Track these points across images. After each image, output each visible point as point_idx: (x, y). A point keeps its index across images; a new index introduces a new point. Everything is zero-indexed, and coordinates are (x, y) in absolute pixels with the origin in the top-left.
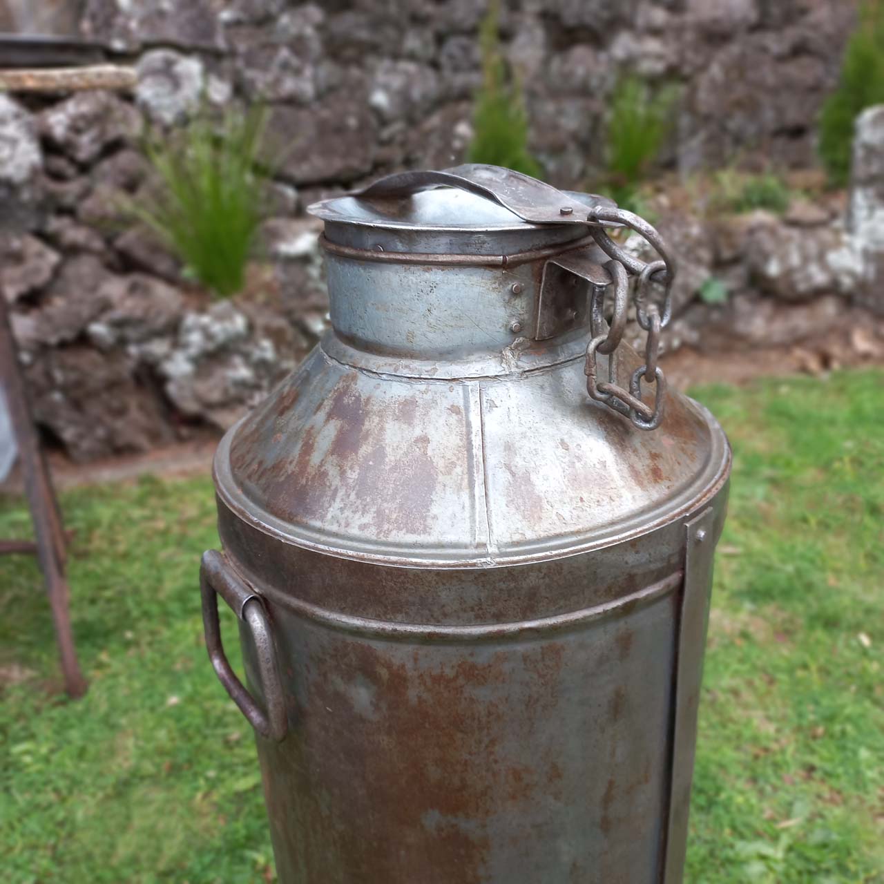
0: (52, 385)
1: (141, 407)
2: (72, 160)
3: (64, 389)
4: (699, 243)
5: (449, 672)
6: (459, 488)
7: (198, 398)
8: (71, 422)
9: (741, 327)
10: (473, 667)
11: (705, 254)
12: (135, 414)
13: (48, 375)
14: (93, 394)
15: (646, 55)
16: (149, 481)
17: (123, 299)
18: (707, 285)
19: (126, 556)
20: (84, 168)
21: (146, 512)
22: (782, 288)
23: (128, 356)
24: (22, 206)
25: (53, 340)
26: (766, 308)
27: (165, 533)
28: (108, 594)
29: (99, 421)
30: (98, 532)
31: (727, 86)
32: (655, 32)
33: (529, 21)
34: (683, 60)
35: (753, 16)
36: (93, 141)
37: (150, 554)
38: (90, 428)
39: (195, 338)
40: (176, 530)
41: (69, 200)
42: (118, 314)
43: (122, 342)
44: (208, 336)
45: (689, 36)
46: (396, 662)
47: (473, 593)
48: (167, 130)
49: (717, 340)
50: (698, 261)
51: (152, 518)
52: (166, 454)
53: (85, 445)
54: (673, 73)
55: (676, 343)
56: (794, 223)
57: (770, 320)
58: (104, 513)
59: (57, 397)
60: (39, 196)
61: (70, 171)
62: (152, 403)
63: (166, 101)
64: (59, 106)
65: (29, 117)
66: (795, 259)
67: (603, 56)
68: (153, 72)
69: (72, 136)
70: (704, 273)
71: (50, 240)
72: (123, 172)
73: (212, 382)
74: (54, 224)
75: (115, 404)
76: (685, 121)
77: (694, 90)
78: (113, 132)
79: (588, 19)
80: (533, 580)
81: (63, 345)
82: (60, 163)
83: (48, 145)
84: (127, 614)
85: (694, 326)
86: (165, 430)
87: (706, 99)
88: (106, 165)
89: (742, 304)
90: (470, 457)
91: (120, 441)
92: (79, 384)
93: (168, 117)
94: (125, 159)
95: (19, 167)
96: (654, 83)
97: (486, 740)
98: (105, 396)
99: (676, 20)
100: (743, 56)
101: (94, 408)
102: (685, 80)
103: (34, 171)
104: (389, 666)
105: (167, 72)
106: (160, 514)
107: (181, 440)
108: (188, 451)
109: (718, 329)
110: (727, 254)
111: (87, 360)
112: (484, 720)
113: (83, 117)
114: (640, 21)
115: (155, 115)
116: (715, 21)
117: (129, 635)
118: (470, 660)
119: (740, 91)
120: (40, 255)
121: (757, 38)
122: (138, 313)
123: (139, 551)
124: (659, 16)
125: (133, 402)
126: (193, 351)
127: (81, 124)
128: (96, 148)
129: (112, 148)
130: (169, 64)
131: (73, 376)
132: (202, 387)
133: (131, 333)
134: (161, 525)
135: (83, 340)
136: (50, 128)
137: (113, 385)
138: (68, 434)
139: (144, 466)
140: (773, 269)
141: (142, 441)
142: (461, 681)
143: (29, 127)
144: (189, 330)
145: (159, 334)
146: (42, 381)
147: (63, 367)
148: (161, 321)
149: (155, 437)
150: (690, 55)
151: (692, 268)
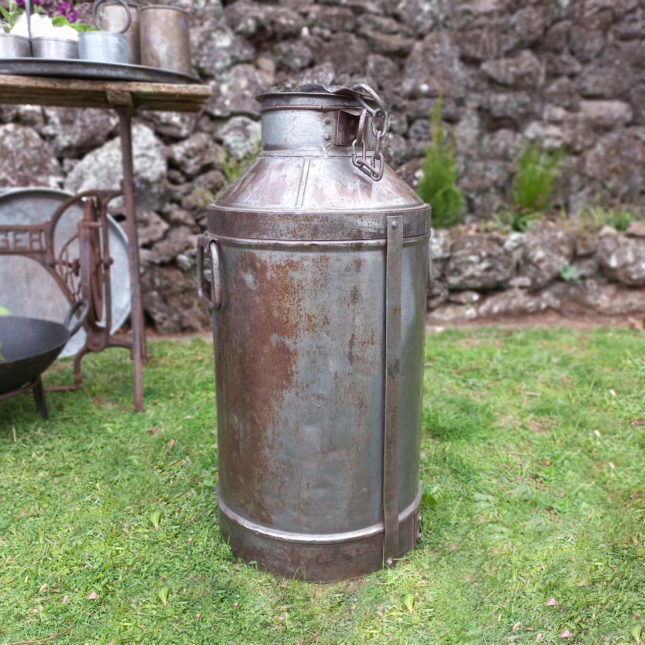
0: (153, 287)
2: (183, 173)
3: (159, 290)
4: (562, 242)
5: (283, 264)
6: (294, 191)
8: (160, 310)
9: (590, 299)
10: (292, 262)
11: (566, 249)
12: (196, 308)
13: (152, 281)
14: (174, 294)
15: (548, 136)
18: (565, 270)
19: (178, 367)
20: (190, 178)
21: (193, 352)
22: (621, 276)
24: (152, 195)
25: (157, 261)
26: (611, 289)
27: (201, 361)
28: (164, 381)
30: (164, 358)
31: (607, 160)
32: (557, 123)
33: (469, 112)
34: (575, 140)
35: (629, 117)
36: (196, 163)
38: (171, 314)
41: (178, 195)
45: (581, 127)
46: (263, 259)
47: (292, 225)
48: (239, 161)
49: (573, 307)
50: (560, 253)
53: (166, 324)
54: (569, 149)
55: (543, 306)
56: (631, 236)
57: (613, 297)
59: (155, 294)
60: (162, 190)
61: (182, 179)
63: (240, 145)
64: (180, 143)
65: (163, 146)
66: (630, 257)
67: (519, 136)
68: (235, 128)
69: (185, 159)
70: (564, 261)
71: (164, 216)
72: (210, 182)
74: (168, 207)
75: (186, 301)
76: (575, 180)
77: (584, 160)
78: (208, 160)
79: (509, 113)
80: (315, 222)
81: (163, 265)
82: (176, 174)
83: (172, 164)
84: (173, 387)
85: (557, 296)
87: (591, 167)
88: (202, 178)
89: (592, 284)
90: (301, 181)
91: (185, 324)
92: (168, 287)
93: (241, 154)
94: (212, 175)
95: (153, 173)
96: (551, 152)
97: (297, 298)
98: (181, 296)
99: (571, 116)
100: (620, 140)
101: (174, 303)
102: (576, 154)
103: (162, 176)
104: (260, 261)
105: (243, 128)
109: (574, 300)
110: (581, 251)
111: (174, 275)
112: (296, 288)
113: (192, 149)
114: (546, 116)
115: (232, 152)
116: (600, 118)
117: (172, 395)
118: (291, 259)
119: (616, 163)
120: (158, 223)
121: (631, 130)
124: (560, 113)
127: (191, 153)
128: (197, 167)
129: (207, 168)
130: (245, 124)
131: (165, 283)
135: (173, 263)
136: (174, 154)
138: (157, 317)
140: (613, 262)
141: (198, 325)
142: (288, 268)
143: (162, 151)
146: (148, 283)
147: (160, 277)
149: (205, 324)
150: (580, 138)
151: (556, 257)
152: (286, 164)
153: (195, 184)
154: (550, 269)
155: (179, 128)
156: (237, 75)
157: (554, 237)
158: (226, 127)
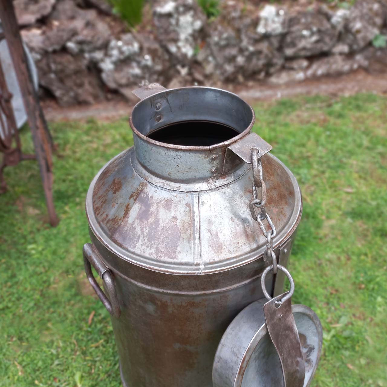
0: (50, 70)
1: (90, 83)
3: (56, 73)
6: (189, 240)
7: (115, 81)
8: (59, 88)
10: (193, 303)
12: (87, 87)
13: (48, 65)
14: (68, 76)
16: (91, 121)
17: (83, 29)
19: (78, 160)
21: (89, 138)
23: (84, 58)
25: (50, 49)
27: (96, 150)
28: (70, 177)
29: (71, 89)
30: (69, 146)
38: (67, 91)
39: (115, 52)
40: (101, 148)
42: (80, 38)
43: (82, 51)
44: (121, 52)
46: (164, 300)
52: (101, 107)
53: (65, 99)
58: (72, 136)
59: (52, 76)
62: (95, 81)
73: (122, 74)
75: (78, 81)
81: (55, 52)
84: (77, 189)
86: (101, 94)
91: (81, 98)
92: (62, 71)
98: (74, 77)
101: (69, 83)
104: (160, 301)
106: (95, 140)
107: (108, 100)
108: (110, 105)
111: (66, 59)
117: (78, 200)
122: (89, 38)
125: (86, 81)
126: (114, 59)
131: (59, 67)
132: (117, 76)
133: (86, 47)
134: (95, 146)
135: (64, 50)
137: (77, 72)
138: (58, 93)
139: (90, 112)
141: (90, 99)
142: (189, 307)
144: (112, 49)
145: (99, 49)
146: (45, 68)
147: (55, 62)
148: (99, 43)
149: (96, 97)
152: (174, 201)
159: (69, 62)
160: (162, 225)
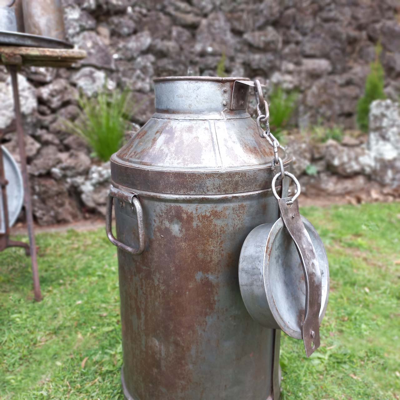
0: (35, 192)
1: (70, 204)
2: (49, 108)
3: (39, 194)
4: (305, 151)
7: (94, 201)
8: (41, 209)
9: (323, 186)
11: (308, 155)
12: (67, 206)
13: (33, 188)
14: (50, 197)
15: (285, 81)
16: (72, 231)
17: (66, 160)
18: (308, 168)
19: (61, 256)
20: (54, 111)
21: (70, 242)
22: (340, 170)
23: (67, 182)
24: (27, 124)
25: (36, 173)
26: (334, 179)
27: (78, 249)
28: (53, 268)
29: (52, 208)
30: (49, 248)
31: (319, 95)
32: (290, 73)
33: (238, 66)
34: (301, 84)
35: (330, 69)
36: (59, 100)
37: (72, 256)
38: (48, 211)
39: (95, 176)
40: (82, 248)
41: (46, 123)
42: (64, 165)
43: (65, 176)
44: (101, 175)
45: (303, 75)
46: (190, 211)
48: (89, 99)
49: (313, 191)
50: (305, 158)
51: (73, 243)
52: (79, 224)
54: (297, 89)
56: (345, 145)
57: (336, 184)
58: (52, 242)
59: (35, 197)
60: (34, 120)
61: (48, 112)
62: (75, 203)
63: (90, 87)
64: (46, 86)
65: (33, 89)
66: (345, 159)
67: (268, 81)
68: (85, 75)
69: (50, 98)
70: (307, 163)
71: (37, 138)
72: (70, 113)
73: (100, 195)
74: (39, 132)
75: (59, 201)
76: (301, 108)
77: (305, 97)
78: (67, 97)
79: (262, 66)
81: (40, 176)
82: (44, 108)
83: (41, 101)
84: (61, 274)
85: (303, 185)
86: (80, 215)
87: (310, 100)
88: (63, 110)
89: (324, 176)
90: (213, 142)
91: (60, 218)
92: (45, 192)
93: (90, 93)
94: (71, 109)
95: (28, 108)
96: (288, 92)
98: (56, 198)
99: (298, 68)
100: (326, 84)
101: (50, 203)
102: (302, 92)
103: (34, 110)
105: (91, 75)
106: (76, 242)
107: (85, 219)
108: (88, 223)
109: (313, 187)
110: (317, 156)
111: (49, 183)
113: (55, 90)
114: (283, 68)
115: (84, 92)
116: (314, 70)
117: (61, 281)
118: (215, 209)
119: (324, 97)
120: (32, 144)
121: (331, 77)
122: (73, 165)
123: (67, 254)
124: (291, 66)
125: (67, 201)
126: (94, 181)
127: (54, 93)
128: (59, 103)
129: (66, 104)
130: (91, 73)
131: (43, 189)
132: (96, 196)
133: (69, 173)
134: (76, 246)
135: (49, 175)
136: (41, 94)
137: (59, 194)
138: (38, 214)
139: (70, 227)
140: (336, 162)
141: (69, 218)
142: (212, 217)
143: (33, 93)
144: (93, 173)
145: (80, 174)
147: (39, 185)
148: (81, 169)
149: (75, 217)
150: (304, 82)
151: (302, 160)
152: (194, 127)
153: (58, 115)
154: (299, 168)
155: (45, 76)
156: (84, 38)
157: (300, 148)
158: (78, 75)
159: (53, 185)
160: (187, 143)
